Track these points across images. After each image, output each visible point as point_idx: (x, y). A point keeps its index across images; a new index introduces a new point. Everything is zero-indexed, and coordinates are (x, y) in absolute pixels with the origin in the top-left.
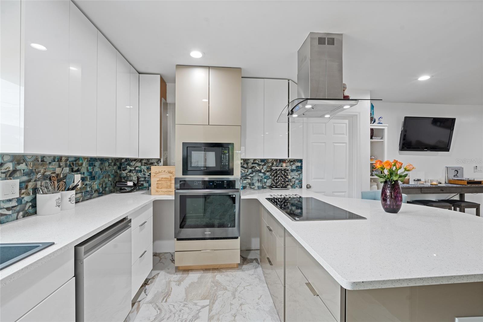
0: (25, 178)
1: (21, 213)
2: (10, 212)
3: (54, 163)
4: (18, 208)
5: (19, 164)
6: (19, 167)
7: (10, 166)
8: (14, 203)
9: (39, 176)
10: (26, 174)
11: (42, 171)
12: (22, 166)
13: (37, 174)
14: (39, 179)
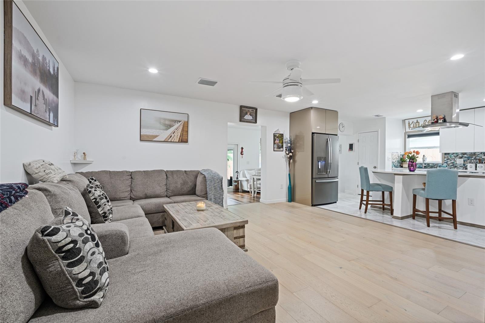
0: (466, 159)
1: (464, 168)
2: (460, 167)
3: (481, 155)
4: (464, 167)
5: (464, 155)
6: (464, 156)
7: (461, 156)
8: (462, 165)
9: (473, 158)
10: (467, 158)
11: (474, 157)
12: (466, 156)
13: (472, 158)
14: (473, 160)
